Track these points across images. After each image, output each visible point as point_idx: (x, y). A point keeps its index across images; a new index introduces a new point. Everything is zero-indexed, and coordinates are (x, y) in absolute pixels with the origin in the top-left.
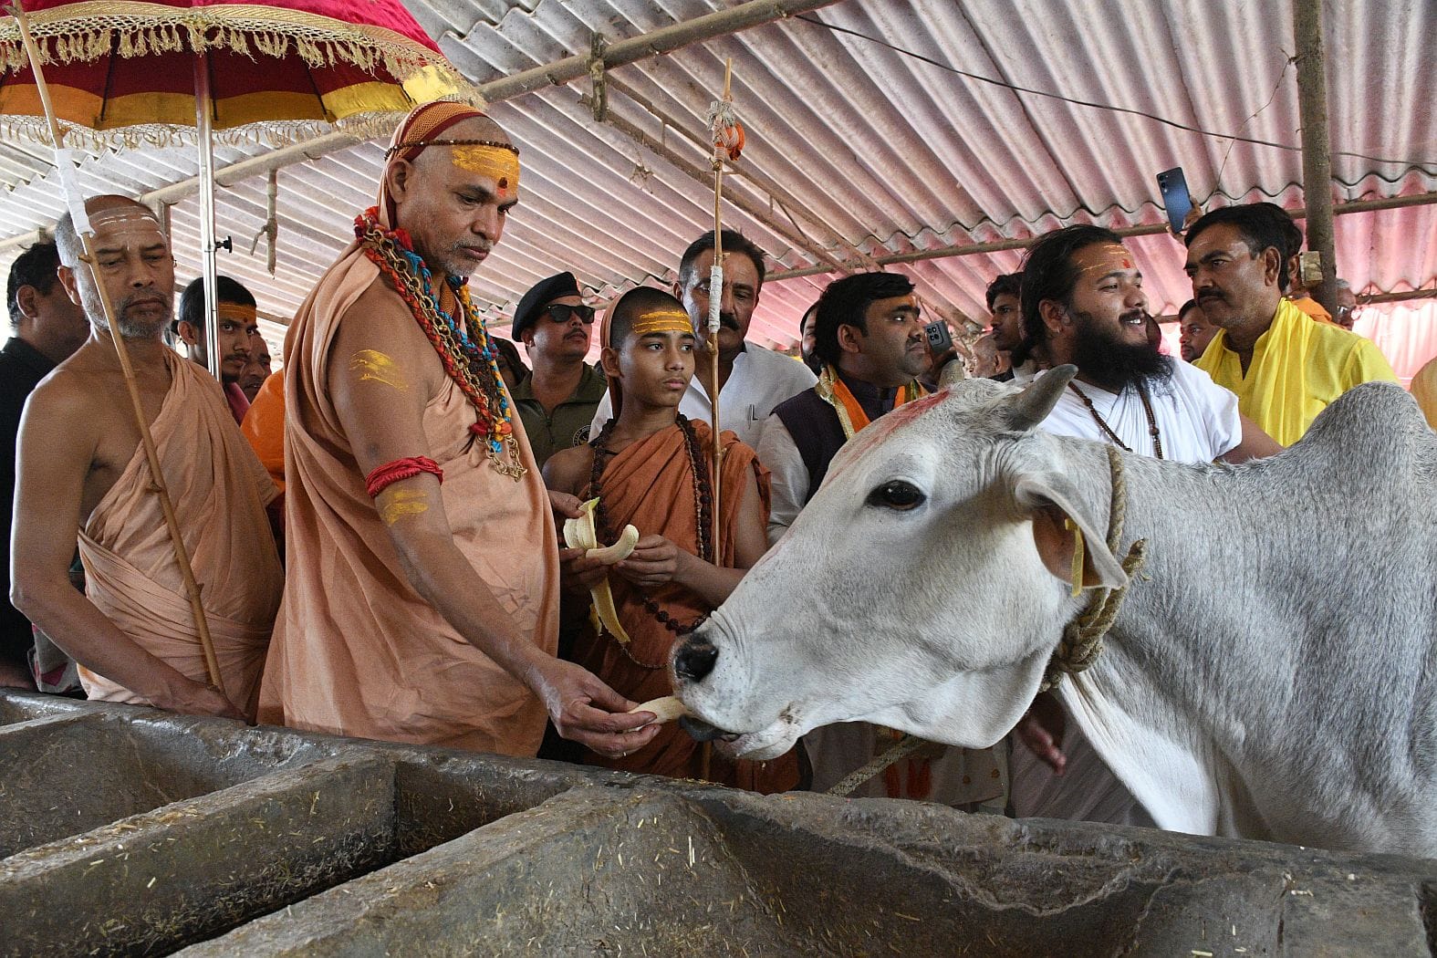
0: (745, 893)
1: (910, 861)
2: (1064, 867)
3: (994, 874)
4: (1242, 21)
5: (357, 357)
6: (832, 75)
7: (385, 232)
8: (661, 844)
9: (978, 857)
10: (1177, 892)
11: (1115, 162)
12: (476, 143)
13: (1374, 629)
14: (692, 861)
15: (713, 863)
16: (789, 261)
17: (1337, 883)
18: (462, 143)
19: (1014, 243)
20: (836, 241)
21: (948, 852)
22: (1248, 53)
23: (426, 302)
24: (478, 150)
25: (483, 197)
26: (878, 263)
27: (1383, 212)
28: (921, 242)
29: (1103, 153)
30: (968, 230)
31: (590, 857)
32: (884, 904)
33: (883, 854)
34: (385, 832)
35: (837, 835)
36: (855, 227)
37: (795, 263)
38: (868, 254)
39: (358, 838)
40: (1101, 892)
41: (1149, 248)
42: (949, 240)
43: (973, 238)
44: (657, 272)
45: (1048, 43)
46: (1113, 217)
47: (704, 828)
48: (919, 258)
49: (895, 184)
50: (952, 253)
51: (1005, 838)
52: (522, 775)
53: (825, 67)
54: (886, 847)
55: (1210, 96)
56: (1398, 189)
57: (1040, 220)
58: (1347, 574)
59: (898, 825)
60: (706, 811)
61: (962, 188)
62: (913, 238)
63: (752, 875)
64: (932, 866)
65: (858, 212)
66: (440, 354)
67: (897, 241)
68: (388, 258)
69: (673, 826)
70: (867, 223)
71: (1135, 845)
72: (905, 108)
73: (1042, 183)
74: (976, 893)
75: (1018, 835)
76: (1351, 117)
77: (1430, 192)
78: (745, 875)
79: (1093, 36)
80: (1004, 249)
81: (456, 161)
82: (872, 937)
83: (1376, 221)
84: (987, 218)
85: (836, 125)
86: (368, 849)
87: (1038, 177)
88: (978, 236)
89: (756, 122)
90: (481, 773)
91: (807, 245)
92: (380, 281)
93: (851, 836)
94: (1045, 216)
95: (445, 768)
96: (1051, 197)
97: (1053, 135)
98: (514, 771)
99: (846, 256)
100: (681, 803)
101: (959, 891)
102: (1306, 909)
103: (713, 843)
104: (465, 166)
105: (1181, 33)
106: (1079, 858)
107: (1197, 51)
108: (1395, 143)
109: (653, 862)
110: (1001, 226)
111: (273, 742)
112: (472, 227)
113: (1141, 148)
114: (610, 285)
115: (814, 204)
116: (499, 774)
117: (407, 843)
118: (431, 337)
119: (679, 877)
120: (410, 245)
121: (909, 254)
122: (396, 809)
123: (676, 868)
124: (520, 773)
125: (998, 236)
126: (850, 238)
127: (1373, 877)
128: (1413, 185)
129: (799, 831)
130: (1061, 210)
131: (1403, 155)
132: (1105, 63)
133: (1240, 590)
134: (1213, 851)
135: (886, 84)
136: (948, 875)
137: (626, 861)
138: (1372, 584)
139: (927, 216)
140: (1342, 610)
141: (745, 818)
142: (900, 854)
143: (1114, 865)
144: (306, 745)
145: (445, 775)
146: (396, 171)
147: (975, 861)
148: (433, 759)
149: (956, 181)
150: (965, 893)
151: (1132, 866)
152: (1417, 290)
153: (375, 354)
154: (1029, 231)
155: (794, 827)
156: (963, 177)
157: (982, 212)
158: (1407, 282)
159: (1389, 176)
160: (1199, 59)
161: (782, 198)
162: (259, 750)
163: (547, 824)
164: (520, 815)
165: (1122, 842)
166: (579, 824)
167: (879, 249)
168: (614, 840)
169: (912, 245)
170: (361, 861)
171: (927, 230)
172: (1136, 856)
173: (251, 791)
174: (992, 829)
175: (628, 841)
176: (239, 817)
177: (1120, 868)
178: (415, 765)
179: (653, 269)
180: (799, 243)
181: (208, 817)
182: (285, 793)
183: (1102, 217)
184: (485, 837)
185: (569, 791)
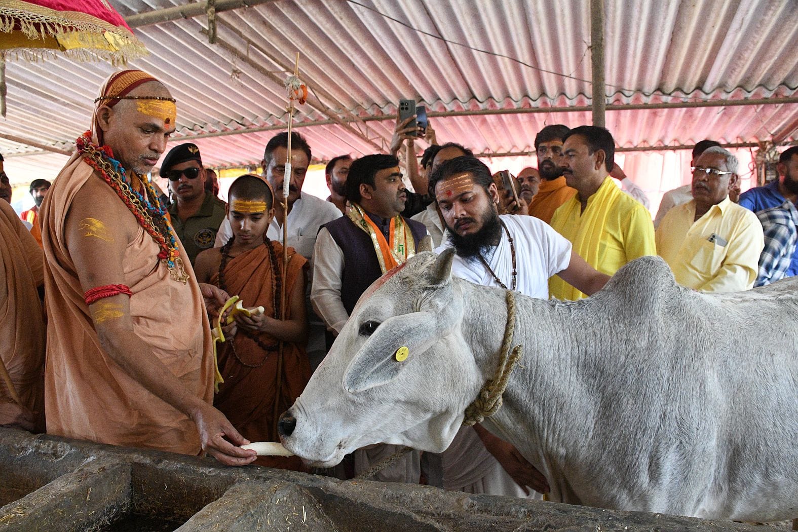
1: (419, 519)
2: (495, 522)
3: (461, 524)
4: (563, 15)
5: (83, 222)
6: (345, 23)
7: (96, 147)
8: (288, 511)
9: (452, 517)
11: (493, 78)
12: (151, 98)
13: (636, 402)
14: (305, 518)
15: (316, 519)
16: (313, 116)
18: (143, 98)
19: (437, 114)
20: (339, 107)
21: (438, 514)
22: (564, 31)
23: (124, 186)
24: (152, 103)
25: (156, 129)
26: (363, 121)
27: (622, 112)
28: (387, 110)
29: (487, 72)
31: (254, 524)
33: (405, 516)
34: (127, 501)
35: (381, 506)
36: (351, 101)
37: (316, 118)
38: (357, 115)
39: (113, 507)
41: (507, 120)
44: (237, 118)
45: (463, 17)
46: (490, 104)
47: (310, 501)
48: (385, 119)
49: (375, 80)
51: (465, 506)
52: (207, 472)
53: (341, 19)
54: (405, 511)
55: (544, 49)
56: (630, 101)
57: (452, 103)
58: (625, 372)
59: (412, 500)
60: (311, 493)
61: (411, 85)
62: (383, 108)
63: (337, 525)
64: (430, 521)
65: (354, 93)
66: (135, 215)
67: (374, 109)
68: (98, 162)
69: (294, 501)
70: (358, 99)
71: (528, 511)
72: (384, 43)
73: (454, 85)
75: (472, 506)
76: (611, 66)
77: (645, 104)
78: (333, 525)
79: (487, 16)
81: (140, 109)
83: (619, 114)
84: (423, 100)
85: (345, 49)
86: (118, 512)
87: (453, 82)
89: (300, 44)
90: (182, 470)
91: (325, 110)
92: (95, 175)
93: (388, 506)
94: (454, 101)
95: (161, 466)
96: (458, 92)
97: (462, 62)
98: (201, 470)
99: (345, 116)
100: (298, 489)
103: (316, 509)
104: (145, 112)
105: (532, 18)
106: (501, 517)
107: (539, 27)
108: (631, 80)
109: (285, 521)
110: (430, 105)
111: (51, 447)
112: (150, 147)
113: (507, 71)
114: (210, 124)
115: (330, 88)
116: (194, 471)
117: (139, 505)
118: (129, 206)
119: (299, 528)
120: (112, 154)
121: (380, 116)
122: (132, 487)
123: (298, 524)
124: (207, 470)
126: (348, 106)
128: (637, 99)
129: (361, 503)
130: (463, 99)
131: (633, 87)
132: (492, 29)
133: (568, 378)
135: (375, 31)
136: (437, 526)
137: (271, 522)
138: (636, 377)
139: (391, 97)
140: (621, 391)
141: (332, 497)
142: (414, 515)
143: (519, 521)
144: (73, 450)
145: (162, 470)
146: (102, 113)
147: (451, 518)
148: (154, 461)
149: (408, 81)
151: (527, 522)
152: (636, 147)
153: (94, 221)
154: (445, 108)
155: (359, 501)
156: (412, 80)
157: (420, 96)
158: (631, 143)
159: (627, 94)
160: (540, 32)
161: (312, 85)
162: (42, 452)
163: (231, 509)
164: (214, 504)
165: (522, 510)
166: (248, 509)
167: (364, 112)
168: (265, 512)
169: (382, 112)
170: (115, 520)
171: (390, 104)
172: (529, 516)
173: (52, 492)
174: (458, 501)
175: (272, 512)
176: (48, 511)
177: (521, 522)
178: (143, 464)
179: (235, 117)
180: (320, 110)
181: (30, 515)
182: (72, 492)
183: (485, 104)
184: (199, 522)
185: (237, 484)
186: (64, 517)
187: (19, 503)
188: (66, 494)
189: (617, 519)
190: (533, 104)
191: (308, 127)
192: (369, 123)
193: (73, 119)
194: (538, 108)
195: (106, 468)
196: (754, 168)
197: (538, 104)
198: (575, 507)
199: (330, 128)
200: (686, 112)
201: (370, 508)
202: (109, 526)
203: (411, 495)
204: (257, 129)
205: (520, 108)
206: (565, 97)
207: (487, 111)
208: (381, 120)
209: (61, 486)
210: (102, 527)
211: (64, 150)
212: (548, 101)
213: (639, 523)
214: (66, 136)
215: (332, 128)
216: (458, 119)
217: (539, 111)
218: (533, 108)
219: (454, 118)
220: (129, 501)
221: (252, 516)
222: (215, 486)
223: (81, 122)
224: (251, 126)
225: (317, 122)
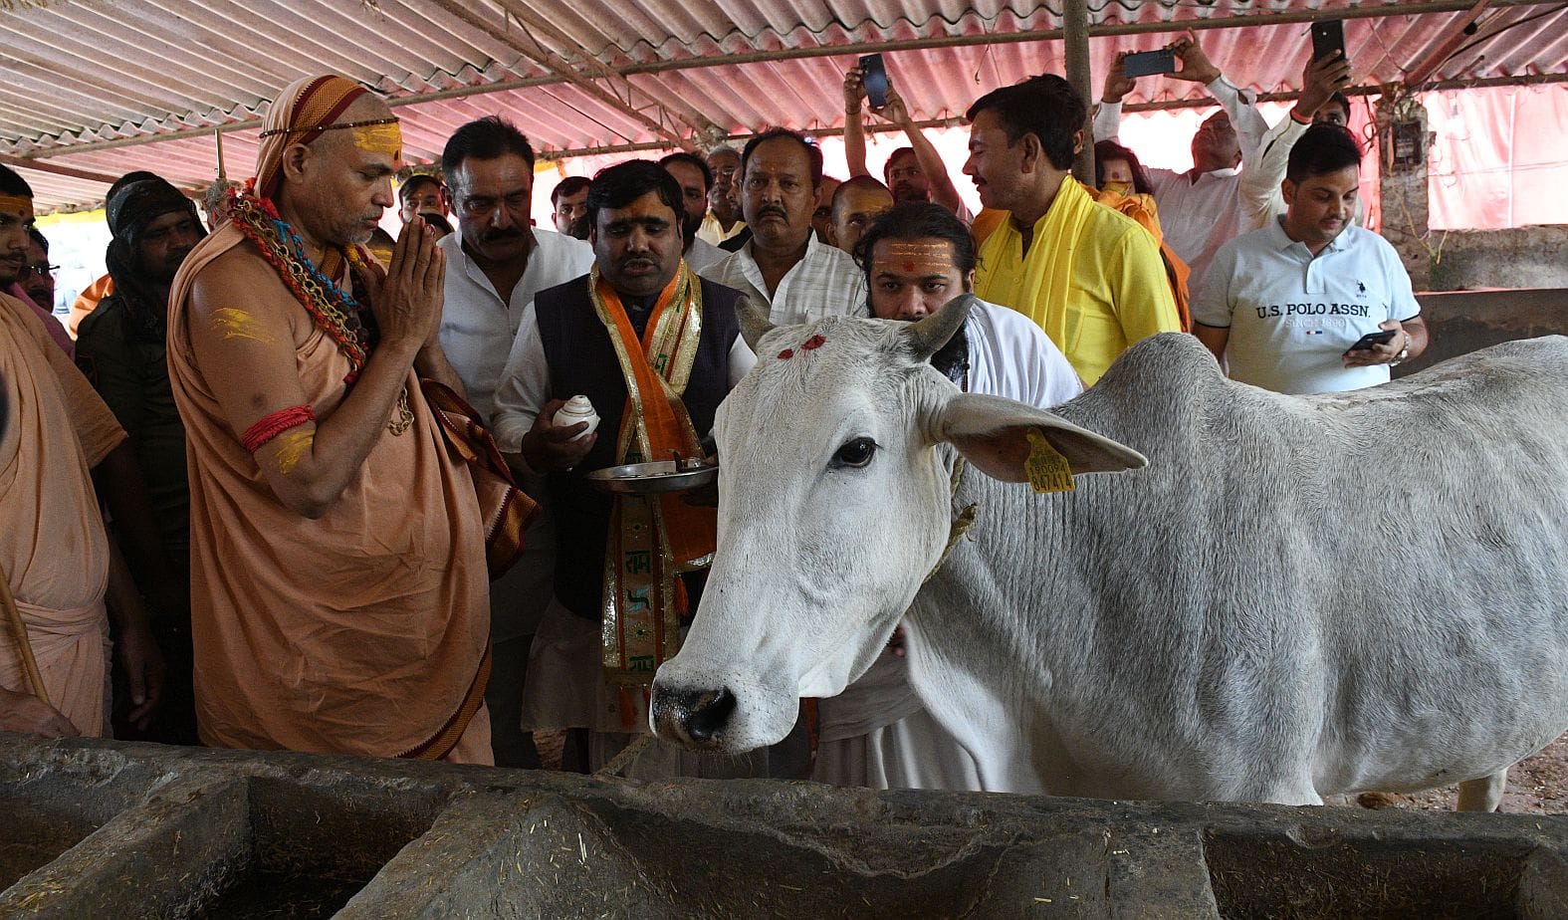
0: (637, 879)
1: (790, 840)
2: (926, 836)
3: (866, 846)
7: (254, 202)
8: (554, 845)
9: (850, 832)
10: (1021, 852)
12: (372, 123)
13: (1160, 588)
14: (584, 855)
15: (604, 855)
16: (521, 69)
17: (1144, 838)
18: (361, 125)
19: (764, 55)
20: (572, 48)
21: (824, 829)
24: (376, 130)
25: (383, 172)
26: (620, 73)
27: (1122, 39)
28: (666, 52)
30: (717, 41)
31: (495, 872)
32: (769, 878)
33: (765, 837)
34: (245, 850)
35: (721, 822)
36: (596, 36)
37: (528, 71)
38: (609, 64)
39: (221, 863)
40: (958, 856)
41: (902, 61)
42: (696, 50)
43: (722, 49)
44: (370, 79)
46: (866, 32)
47: (592, 824)
48: (663, 69)
50: (700, 63)
51: (872, 812)
52: (394, 785)
54: (765, 829)
56: (1136, 16)
57: (793, 33)
58: (1137, 534)
59: (777, 809)
60: (593, 809)
62: (658, 48)
63: (642, 862)
64: (812, 844)
65: (599, 22)
67: (640, 51)
69: (562, 826)
70: (610, 33)
71: (984, 812)
74: (851, 863)
75: (884, 811)
77: (1164, 21)
78: (636, 863)
80: (754, 61)
81: (358, 144)
82: (760, 906)
83: (1115, 43)
84: (736, 29)
86: (229, 872)
88: (727, 47)
90: (349, 784)
91: (545, 57)
93: (733, 823)
94: (796, 30)
95: (305, 781)
96: (805, 12)
98: (385, 780)
99: (585, 65)
100: (568, 803)
101: (836, 862)
102: (1126, 868)
103: (602, 837)
104: (367, 146)
106: (938, 827)
109: (549, 863)
110: (751, 38)
111: (86, 758)
115: (552, 13)
116: (370, 785)
117: (269, 855)
119: (575, 874)
121: (654, 63)
122: (252, 824)
123: (571, 867)
124: (393, 782)
125: (747, 47)
126: (588, 47)
127: (1171, 828)
128: (1150, 13)
129: (685, 821)
130: (815, 24)
133: (1049, 541)
134: (1047, 814)
136: (824, 850)
137: (525, 868)
138: (1157, 544)
139: (673, 26)
140: (1133, 570)
141: (632, 813)
142: (781, 835)
143: (969, 831)
144: (131, 763)
145: (308, 788)
146: (293, 155)
147: (848, 836)
148: (291, 771)
150: (841, 864)
151: (983, 832)
152: (1150, 102)
154: (780, 42)
155: (681, 817)
157: (732, 23)
158: (1140, 95)
159: (1129, 5)
161: (518, 10)
162: (69, 771)
163: (452, 850)
164: (419, 842)
165: (973, 812)
166: (483, 846)
167: (621, 57)
168: (512, 851)
169: (657, 55)
170: (226, 886)
171: (672, 39)
172: (987, 823)
173: (107, 845)
174: (859, 803)
175: (524, 848)
176: (106, 880)
177: (973, 834)
178: (271, 779)
179: (365, 77)
180: (535, 58)
181: (76, 890)
182: (147, 841)
183: (856, 32)
184: (398, 877)
185: (454, 803)
186: (135, 890)
187: (49, 871)
188: (135, 847)
189: (1139, 817)
190: (950, 29)
191: (511, 91)
192: (630, 78)
193: (34, 95)
194: (960, 35)
195: (202, 792)
196: (1374, 135)
197: (960, 28)
198: (1067, 800)
199: (555, 90)
200: (1243, 34)
201: (702, 828)
202: (216, 899)
203: (774, 798)
204: (409, 99)
205: (925, 38)
206: (1012, 14)
207: (864, 46)
208: (656, 71)
209: (122, 834)
210: (203, 901)
211: (15, 156)
212: (980, 22)
213: (1175, 820)
214: (17, 128)
215: (561, 91)
216: (807, 64)
217: (963, 42)
218: (951, 36)
219: (800, 61)
220: (248, 849)
221: (490, 859)
222: (411, 809)
223: (48, 99)
224: (398, 94)
225: (528, 80)
